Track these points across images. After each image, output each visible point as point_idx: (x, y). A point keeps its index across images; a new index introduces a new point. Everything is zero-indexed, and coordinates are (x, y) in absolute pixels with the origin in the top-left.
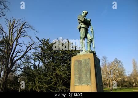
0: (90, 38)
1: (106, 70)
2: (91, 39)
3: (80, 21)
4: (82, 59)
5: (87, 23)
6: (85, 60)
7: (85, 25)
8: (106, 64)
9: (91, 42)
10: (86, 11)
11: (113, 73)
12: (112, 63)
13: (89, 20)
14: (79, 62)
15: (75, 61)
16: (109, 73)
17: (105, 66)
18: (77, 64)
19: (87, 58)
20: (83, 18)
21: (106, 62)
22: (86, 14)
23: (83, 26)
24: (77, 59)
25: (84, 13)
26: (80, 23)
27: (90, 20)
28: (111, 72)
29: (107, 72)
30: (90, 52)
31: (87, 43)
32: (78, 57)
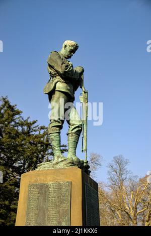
0: (78, 124)
1: (121, 202)
2: (78, 127)
3: (53, 72)
4: (49, 181)
5: (74, 80)
6: (59, 187)
7: (65, 85)
8: (122, 183)
9: (78, 133)
10: (73, 43)
11: (143, 214)
12: (141, 180)
13: (78, 70)
14: (42, 189)
15: (30, 186)
16: (132, 214)
17: (120, 187)
18: (35, 194)
19: (63, 180)
20: (63, 63)
21: (124, 176)
22: (74, 50)
23: (61, 86)
24: (36, 181)
25: (68, 49)
26: (52, 76)
27: (83, 71)
28: (138, 211)
29: (123, 210)
30: (73, 163)
31: (68, 134)
32: (39, 175)
